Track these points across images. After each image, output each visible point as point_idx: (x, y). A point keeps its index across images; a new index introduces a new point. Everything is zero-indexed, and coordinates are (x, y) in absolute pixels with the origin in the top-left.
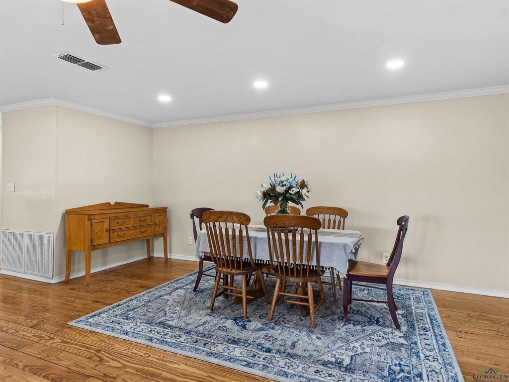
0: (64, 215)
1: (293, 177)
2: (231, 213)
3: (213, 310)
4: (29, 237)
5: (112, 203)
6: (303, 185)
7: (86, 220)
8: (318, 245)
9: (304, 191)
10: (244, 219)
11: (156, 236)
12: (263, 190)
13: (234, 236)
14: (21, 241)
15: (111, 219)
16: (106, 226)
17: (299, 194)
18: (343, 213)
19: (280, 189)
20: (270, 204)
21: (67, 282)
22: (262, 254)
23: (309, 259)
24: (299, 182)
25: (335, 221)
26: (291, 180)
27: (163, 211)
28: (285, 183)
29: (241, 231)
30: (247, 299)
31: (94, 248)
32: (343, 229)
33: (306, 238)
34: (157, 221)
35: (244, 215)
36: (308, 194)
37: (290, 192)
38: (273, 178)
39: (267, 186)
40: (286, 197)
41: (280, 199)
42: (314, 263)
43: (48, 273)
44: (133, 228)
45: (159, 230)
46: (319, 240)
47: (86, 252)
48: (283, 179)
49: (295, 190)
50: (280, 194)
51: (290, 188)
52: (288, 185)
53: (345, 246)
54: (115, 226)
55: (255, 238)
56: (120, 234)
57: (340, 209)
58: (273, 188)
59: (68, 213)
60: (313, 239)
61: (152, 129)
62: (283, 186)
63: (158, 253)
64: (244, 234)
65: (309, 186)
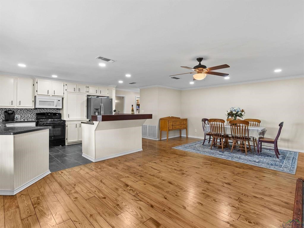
0: (160, 120)
1: (239, 108)
2: (219, 119)
3: (211, 149)
4: (149, 126)
5: (171, 117)
6: (243, 111)
7: (167, 121)
8: (248, 130)
9: (243, 113)
10: (223, 121)
11: (184, 128)
12: (228, 113)
13: (219, 127)
14: (146, 127)
15: (173, 122)
16: (172, 124)
17: (241, 114)
18: (259, 121)
19: (234, 112)
20: (230, 117)
21: (161, 140)
22: (229, 132)
23: (245, 134)
24: (241, 110)
25: (255, 124)
26: (238, 109)
27: (186, 120)
28: (236, 110)
29: (222, 125)
30: (223, 147)
31: (169, 130)
32: (259, 126)
33: (244, 128)
34: (184, 123)
35: (223, 120)
36: (244, 114)
37: (238, 113)
38: (231, 109)
39: (229, 111)
40: (236, 115)
41: (234, 116)
42: (247, 135)
43: (155, 137)
44: (178, 125)
45: (185, 126)
46: (249, 128)
47: (167, 131)
48: (235, 109)
49: (240, 113)
50: (234, 114)
51: (238, 112)
52: (237, 111)
53: (258, 130)
54: (174, 124)
55: (226, 127)
56: (175, 126)
57: (258, 120)
58: (232, 112)
59: (161, 120)
60: (247, 128)
61: (181, 91)
62: (235, 111)
63: (184, 135)
64: (223, 126)
65: (245, 111)
